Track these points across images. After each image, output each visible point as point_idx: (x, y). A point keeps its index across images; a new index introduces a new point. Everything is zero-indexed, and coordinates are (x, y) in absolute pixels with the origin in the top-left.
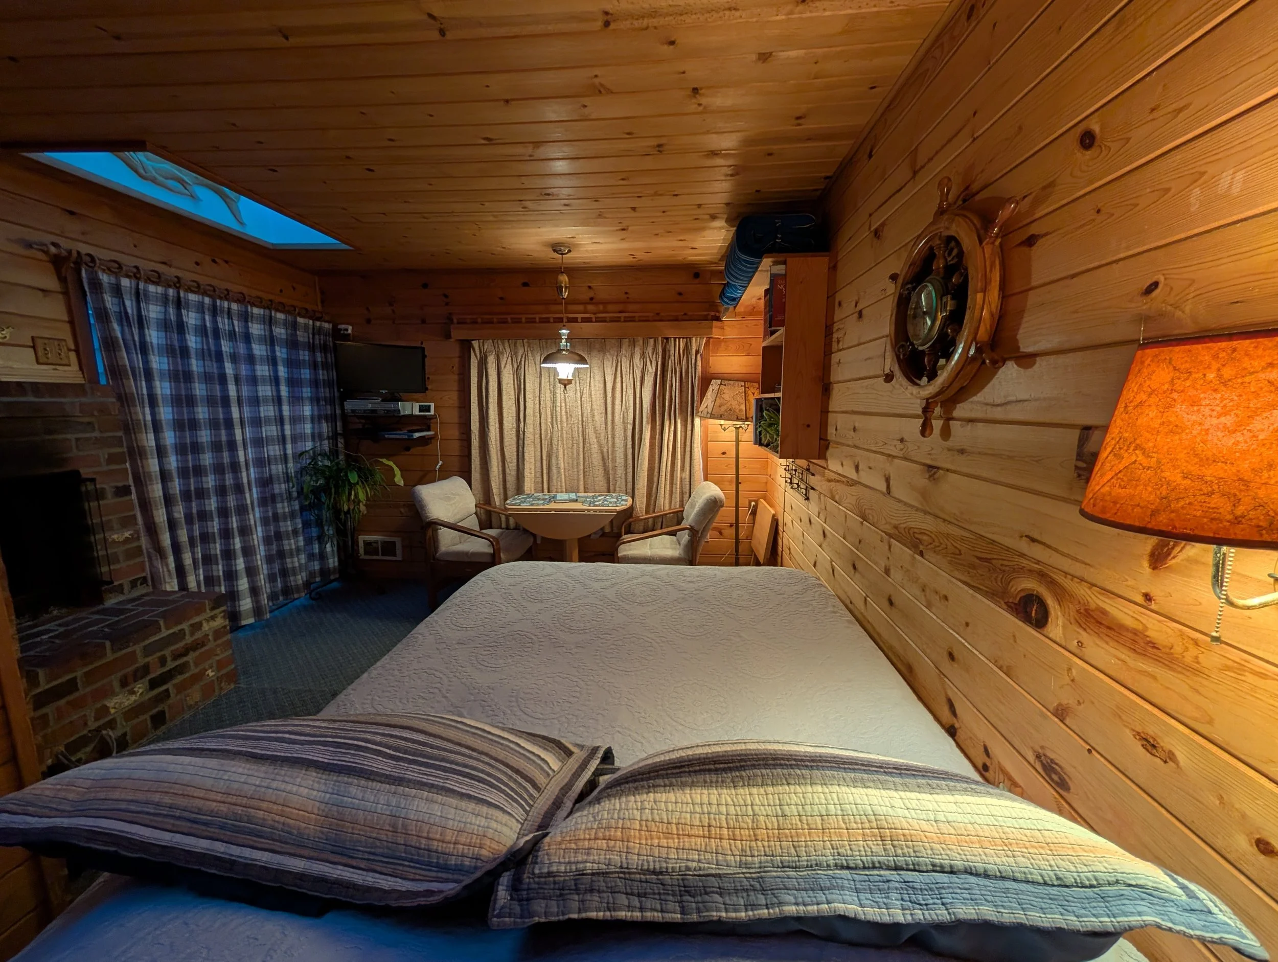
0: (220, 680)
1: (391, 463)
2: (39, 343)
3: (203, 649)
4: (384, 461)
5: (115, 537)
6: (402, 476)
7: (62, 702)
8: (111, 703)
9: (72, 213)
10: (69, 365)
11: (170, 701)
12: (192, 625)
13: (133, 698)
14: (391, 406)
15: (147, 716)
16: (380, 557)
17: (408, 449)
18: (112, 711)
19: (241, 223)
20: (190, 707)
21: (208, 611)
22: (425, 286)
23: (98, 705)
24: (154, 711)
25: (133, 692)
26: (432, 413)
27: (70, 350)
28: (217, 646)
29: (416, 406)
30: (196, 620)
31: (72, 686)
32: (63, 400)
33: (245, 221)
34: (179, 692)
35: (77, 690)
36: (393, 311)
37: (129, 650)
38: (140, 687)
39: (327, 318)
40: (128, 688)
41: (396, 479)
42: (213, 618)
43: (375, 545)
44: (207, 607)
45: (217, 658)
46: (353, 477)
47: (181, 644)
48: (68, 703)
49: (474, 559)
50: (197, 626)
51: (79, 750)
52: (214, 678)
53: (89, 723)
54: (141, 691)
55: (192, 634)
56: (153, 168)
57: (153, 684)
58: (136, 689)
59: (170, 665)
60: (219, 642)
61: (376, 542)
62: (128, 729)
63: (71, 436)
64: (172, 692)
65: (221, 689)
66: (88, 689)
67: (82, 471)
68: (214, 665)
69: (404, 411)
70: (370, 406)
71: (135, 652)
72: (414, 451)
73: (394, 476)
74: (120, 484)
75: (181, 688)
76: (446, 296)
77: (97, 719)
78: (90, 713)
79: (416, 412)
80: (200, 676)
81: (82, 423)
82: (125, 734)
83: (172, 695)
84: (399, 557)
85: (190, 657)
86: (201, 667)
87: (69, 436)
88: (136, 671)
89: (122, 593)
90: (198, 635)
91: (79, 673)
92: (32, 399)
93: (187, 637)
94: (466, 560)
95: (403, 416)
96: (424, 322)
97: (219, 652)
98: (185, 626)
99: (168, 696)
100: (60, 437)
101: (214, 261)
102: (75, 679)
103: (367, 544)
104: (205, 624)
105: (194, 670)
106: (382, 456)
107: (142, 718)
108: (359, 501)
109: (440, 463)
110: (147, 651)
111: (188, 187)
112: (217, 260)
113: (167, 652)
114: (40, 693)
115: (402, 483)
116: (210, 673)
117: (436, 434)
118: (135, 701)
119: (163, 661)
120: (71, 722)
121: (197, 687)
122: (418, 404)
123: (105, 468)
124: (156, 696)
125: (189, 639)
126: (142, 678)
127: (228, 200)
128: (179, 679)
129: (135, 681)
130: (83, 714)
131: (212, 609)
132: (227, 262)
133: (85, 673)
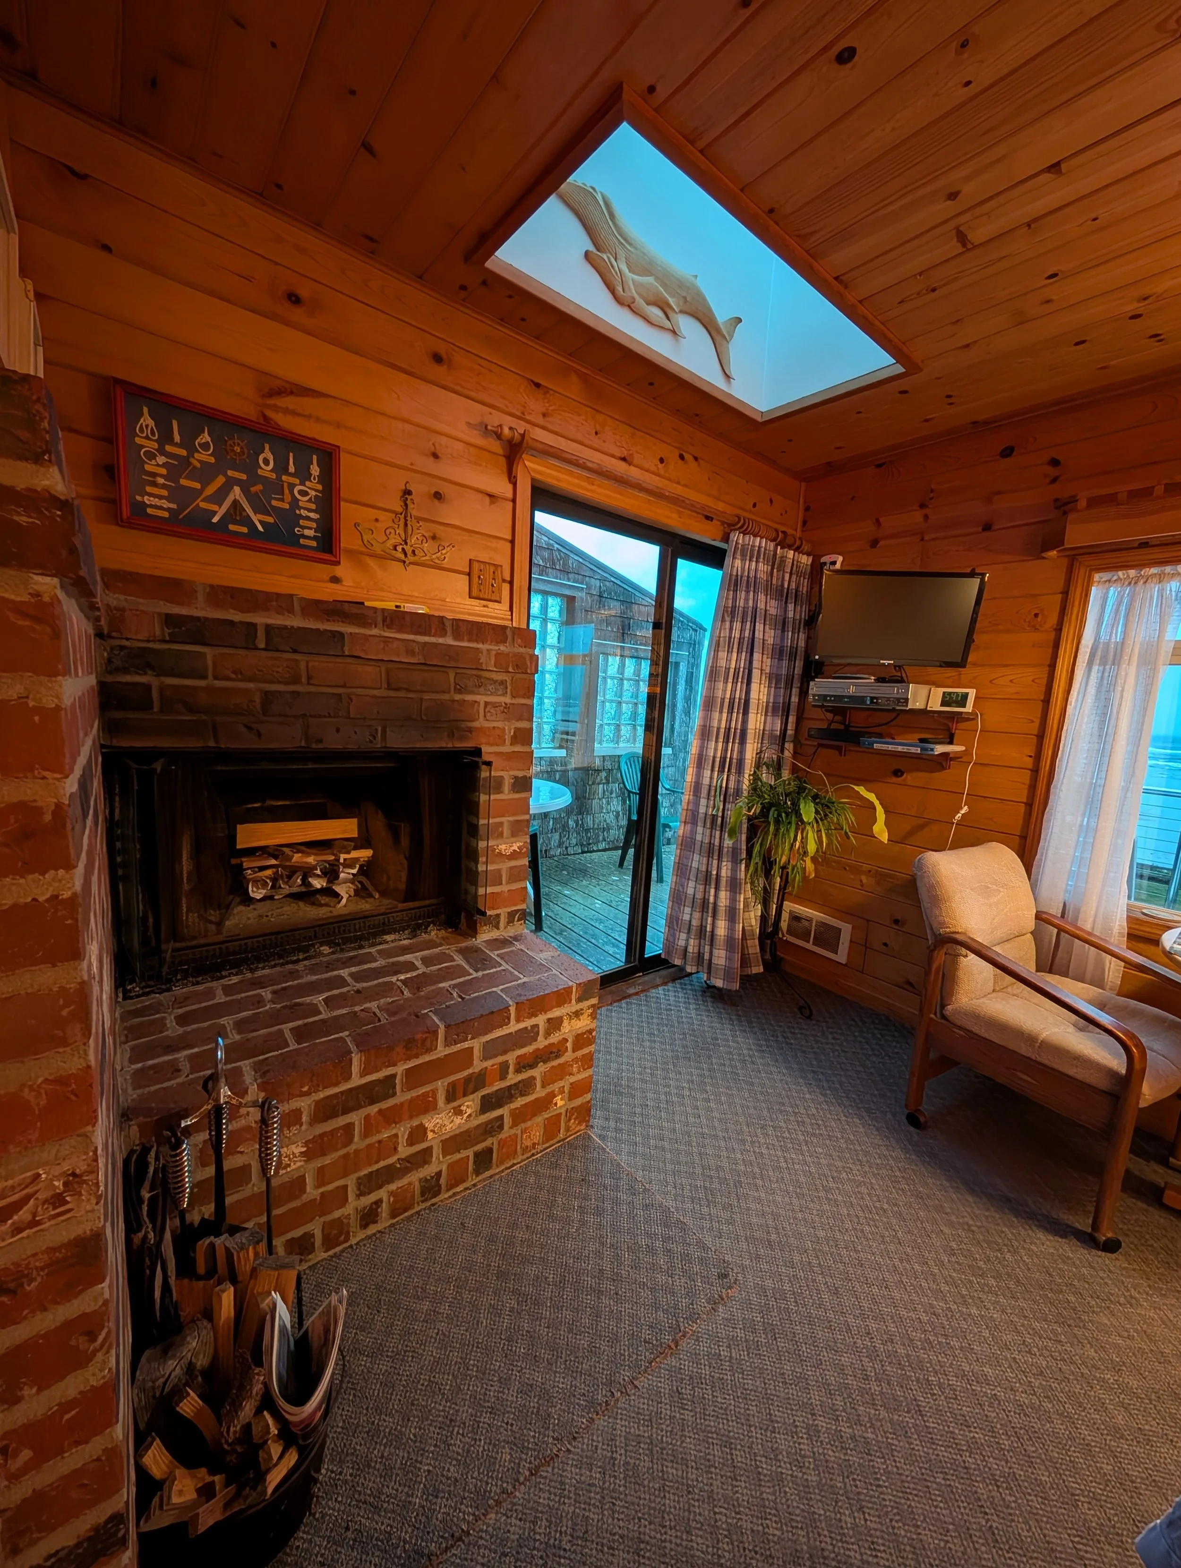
0: (570, 1113)
1: (872, 797)
2: (476, 566)
3: (555, 1063)
4: (861, 790)
5: (503, 847)
6: (887, 824)
7: (373, 1109)
8: (431, 1122)
9: (538, 385)
10: (500, 602)
11: (503, 1135)
12: (549, 1020)
13: (458, 1120)
14: (895, 690)
15: (470, 1153)
16: (810, 946)
17: (898, 773)
18: (430, 1135)
19: (728, 377)
20: (525, 1150)
21: (573, 1001)
22: (1007, 452)
23: (415, 1122)
24: (479, 1147)
25: (458, 1112)
26: (969, 708)
27: (504, 581)
28: (576, 1060)
29: (938, 693)
30: (555, 1013)
31: (387, 1086)
32: (480, 646)
33: (733, 371)
34: (514, 1124)
35: (394, 1094)
36: (926, 517)
37: (466, 1045)
38: (470, 1104)
39: (806, 547)
40: (455, 1104)
41: (876, 828)
42: (577, 1014)
43: (806, 923)
44: (573, 997)
45: (572, 1079)
46: (808, 811)
47: (530, 1049)
48: (380, 1111)
49: (1045, 1059)
50: (555, 1024)
51: (380, 1187)
52: (563, 1111)
53: (400, 1148)
54: (469, 1111)
55: (548, 1034)
56: (633, 281)
57: (487, 1105)
58: (463, 1108)
59: (513, 1078)
60: (579, 1053)
61: (810, 920)
62: (444, 1168)
63: (481, 699)
64: (507, 1121)
65: (568, 1129)
66: (408, 1096)
67: (485, 749)
68: (566, 1090)
69: (915, 701)
70: (852, 690)
71: (471, 1049)
72: (908, 778)
73: (874, 821)
74: (520, 774)
75: (519, 1117)
76: (1054, 463)
77: (411, 1142)
78: (402, 1131)
79: (935, 705)
80: (546, 1102)
81: (495, 681)
82: (439, 1174)
83: (506, 1127)
84: (841, 956)
85: (537, 1072)
86: (549, 1089)
87: (477, 698)
88: (468, 1080)
89: (497, 927)
90: (555, 1038)
91: (400, 1069)
92: (449, 641)
93: (540, 1038)
94: (1024, 1050)
95: (912, 711)
96: (987, 527)
97: (575, 1070)
98: (540, 1020)
99: (501, 1127)
100: (469, 698)
101: (682, 457)
102: (394, 1076)
103: (795, 918)
104: (566, 1023)
105: (539, 1092)
106: (860, 781)
107: (464, 1154)
108: (805, 853)
109: (965, 809)
110: (489, 1051)
111: (671, 315)
112: (686, 455)
113: (511, 1058)
114: (350, 1090)
115: (884, 837)
116: (559, 1101)
117: (968, 752)
118: (460, 1126)
119: (503, 1070)
120: (380, 1142)
121: (540, 1119)
122: (941, 690)
123: (508, 748)
124: (487, 1123)
125: (542, 1042)
126: (473, 1093)
127: (718, 338)
128: (520, 1102)
129: (464, 1095)
130: (394, 1132)
131: (580, 1000)
132: (696, 459)
133: (407, 1070)
